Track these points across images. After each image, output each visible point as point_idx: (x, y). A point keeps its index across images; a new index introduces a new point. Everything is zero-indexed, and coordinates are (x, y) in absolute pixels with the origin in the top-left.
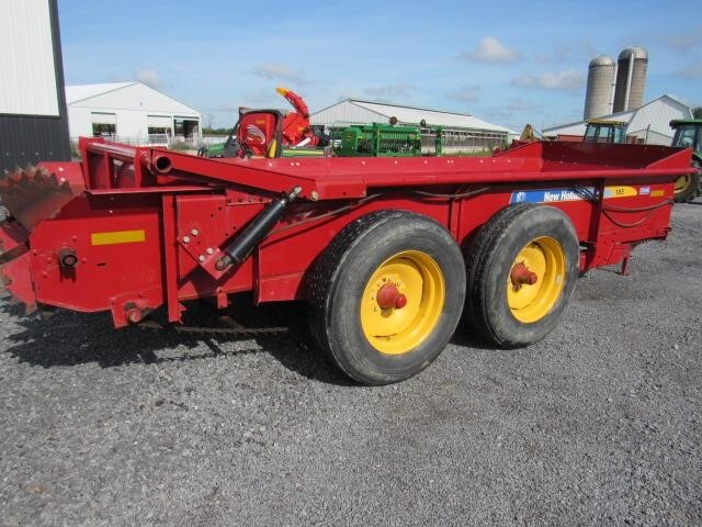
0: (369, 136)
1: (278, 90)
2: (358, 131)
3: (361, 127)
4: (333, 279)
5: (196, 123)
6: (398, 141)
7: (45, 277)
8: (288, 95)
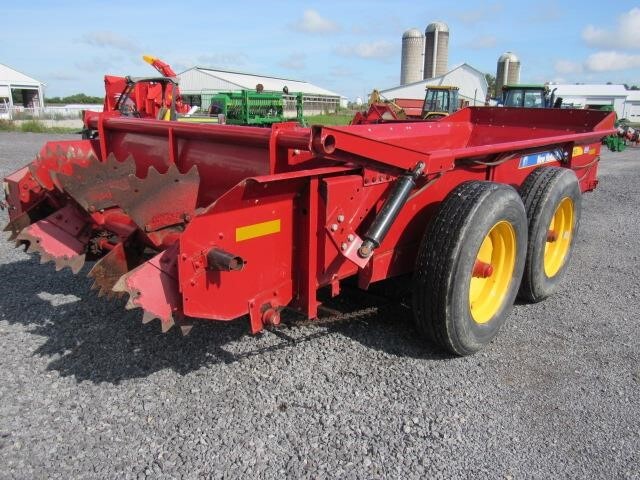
0: (238, 103)
1: (145, 59)
2: (227, 98)
3: (230, 95)
4: (455, 256)
5: (35, 92)
6: (263, 107)
7: (193, 285)
8: (156, 64)
